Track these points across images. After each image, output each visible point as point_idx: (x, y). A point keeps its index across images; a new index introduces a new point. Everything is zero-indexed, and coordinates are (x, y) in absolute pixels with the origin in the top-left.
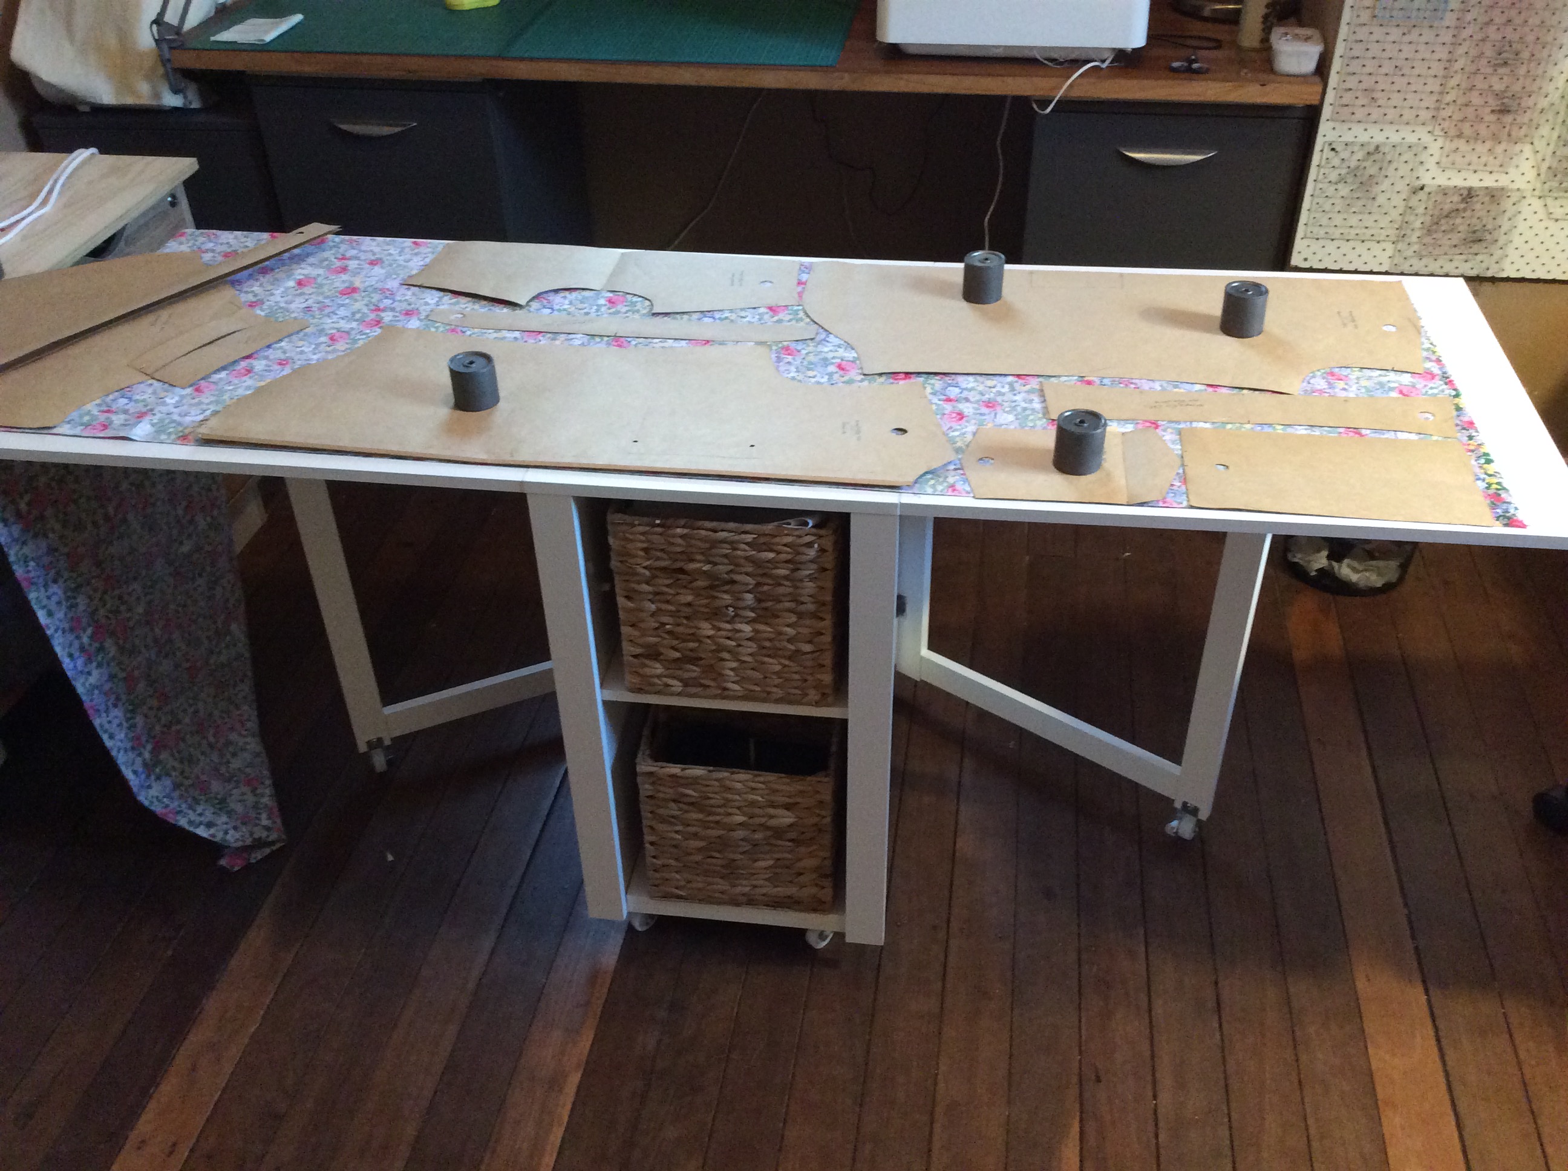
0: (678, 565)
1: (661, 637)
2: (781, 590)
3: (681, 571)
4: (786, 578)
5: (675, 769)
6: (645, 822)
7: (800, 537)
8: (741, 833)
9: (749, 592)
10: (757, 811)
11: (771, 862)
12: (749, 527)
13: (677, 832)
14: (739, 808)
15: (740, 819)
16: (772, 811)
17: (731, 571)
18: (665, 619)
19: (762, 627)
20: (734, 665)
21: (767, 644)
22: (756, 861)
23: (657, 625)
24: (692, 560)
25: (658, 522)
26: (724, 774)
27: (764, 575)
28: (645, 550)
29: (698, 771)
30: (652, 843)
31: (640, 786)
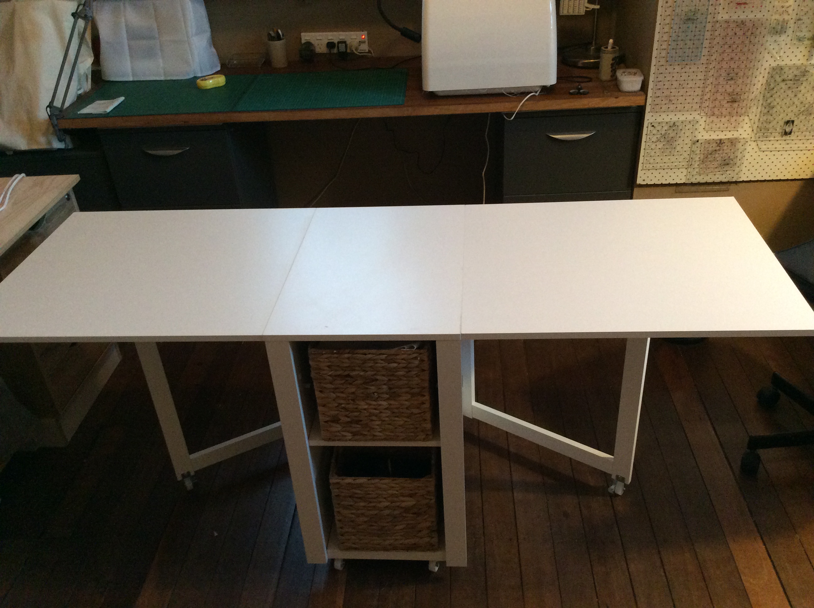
0: (346, 373)
1: (339, 411)
2: (401, 383)
3: (348, 376)
4: (404, 376)
5: (349, 480)
6: (336, 510)
7: (410, 354)
8: (387, 512)
9: (385, 384)
10: (395, 499)
11: (404, 526)
12: (383, 351)
13: (352, 514)
14: (385, 498)
15: (387, 504)
16: (402, 498)
17: (375, 374)
18: (342, 402)
19: (392, 402)
20: (379, 423)
21: (396, 411)
22: (396, 526)
23: (336, 405)
24: (354, 370)
25: (335, 351)
26: (377, 481)
27: (393, 375)
28: (329, 366)
29: (362, 480)
30: (340, 521)
31: (332, 490)
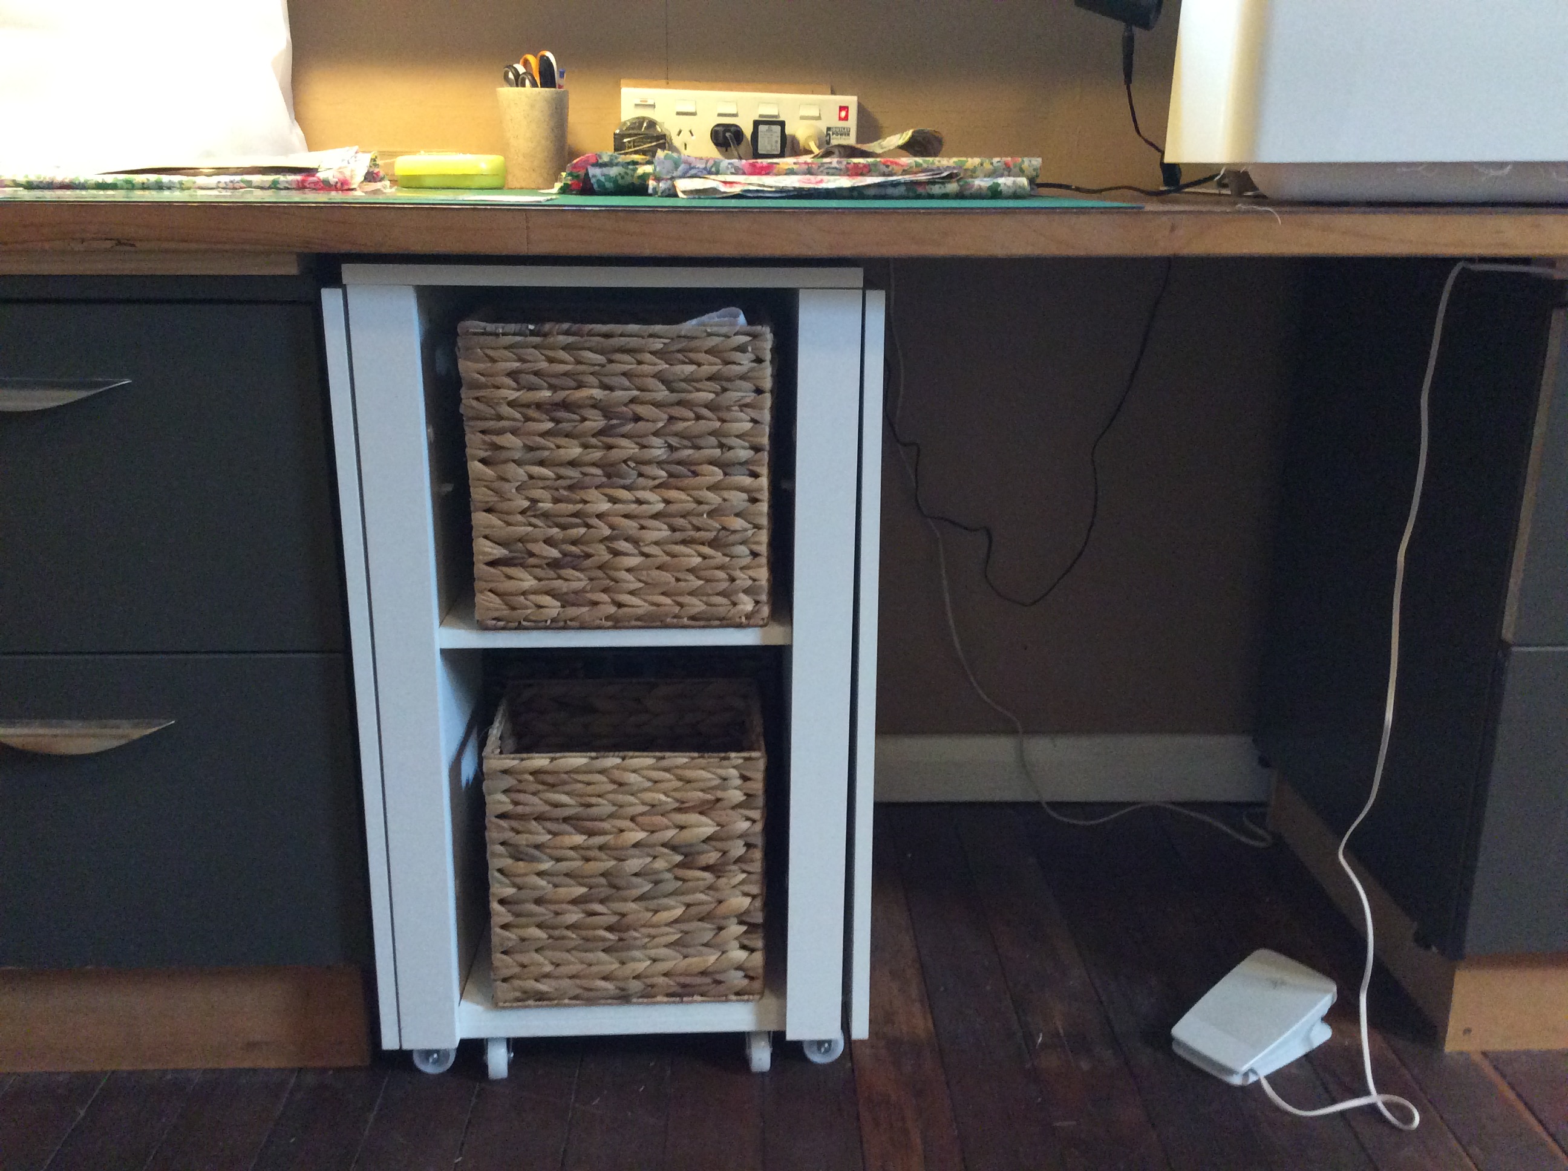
0: (562, 395)
1: (530, 525)
3: (565, 405)
4: (708, 406)
5: (540, 761)
6: (494, 863)
7: (727, 337)
8: (634, 864)
9: (656, 434)
10: (659, 820)
11: (679, 911)
12: (658, 328)
13: (540, 874)
14: (632, 819)
16: (681, 818)
17: (633, 401)
18: (537, 493)
21: (680, 522)
22: (656, 912)
23: (526, 504)
24: (580, 386)
25: (531, 327)
26: (611, 761)
27: (680, 403)
28: (512, 374)
29: (576, 760)
30: (502, 902)
31: (488, 799)
